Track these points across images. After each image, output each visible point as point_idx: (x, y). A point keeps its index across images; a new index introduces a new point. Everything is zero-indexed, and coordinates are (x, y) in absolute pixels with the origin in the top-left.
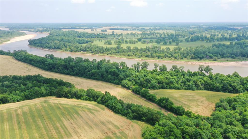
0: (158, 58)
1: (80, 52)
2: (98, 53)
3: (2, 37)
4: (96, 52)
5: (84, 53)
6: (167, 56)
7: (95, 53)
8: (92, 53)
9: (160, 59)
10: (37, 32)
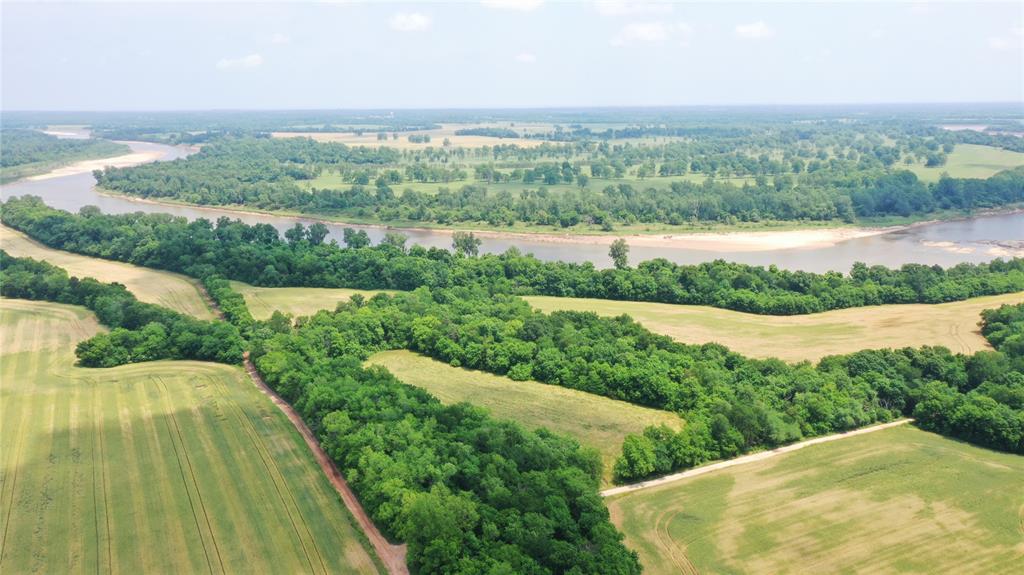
0: (441, 222)
1: (227, 206)
2: (277, 208)
3: (35, 161)
4: (273, 205)
5: (238, 208)
6: (471, 218)
7: (269, 207)
8: (261, 207)
9: (443, 226)
10: (177, 144)
